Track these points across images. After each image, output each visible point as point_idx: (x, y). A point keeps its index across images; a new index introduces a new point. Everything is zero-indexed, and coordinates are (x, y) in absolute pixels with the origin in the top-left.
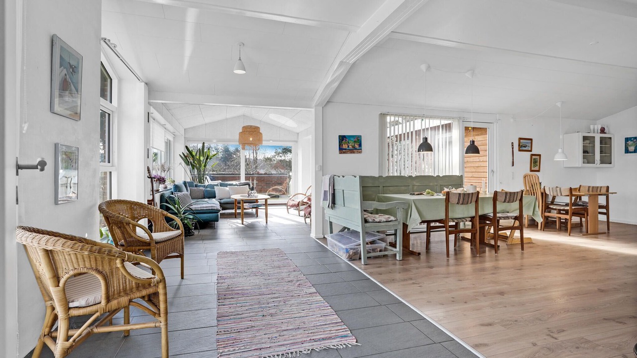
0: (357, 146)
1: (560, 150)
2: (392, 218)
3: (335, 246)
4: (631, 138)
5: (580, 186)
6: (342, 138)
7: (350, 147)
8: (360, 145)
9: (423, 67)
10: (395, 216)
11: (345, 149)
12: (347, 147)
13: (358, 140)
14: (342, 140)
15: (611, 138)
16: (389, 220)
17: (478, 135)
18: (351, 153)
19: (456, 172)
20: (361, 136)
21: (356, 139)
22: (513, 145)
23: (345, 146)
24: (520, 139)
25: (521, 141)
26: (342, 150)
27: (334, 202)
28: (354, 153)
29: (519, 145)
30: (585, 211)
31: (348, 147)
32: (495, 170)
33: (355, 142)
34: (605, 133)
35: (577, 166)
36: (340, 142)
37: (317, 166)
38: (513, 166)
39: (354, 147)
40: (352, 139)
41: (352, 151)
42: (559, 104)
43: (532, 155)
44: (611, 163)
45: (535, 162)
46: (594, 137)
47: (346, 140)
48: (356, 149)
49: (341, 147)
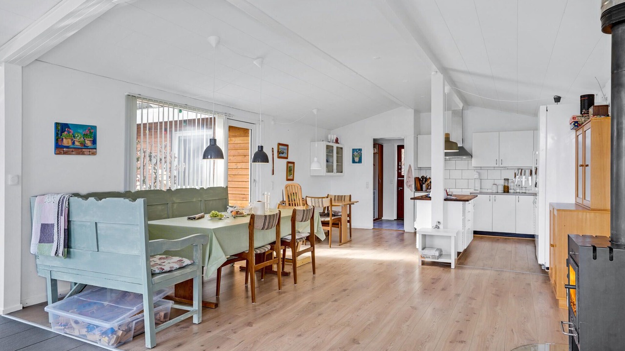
0: (88, 143)
1: (316, 159)
2: (187, 262)
3: (74, 325)
4: (356, 149)
5: (328, 195)
6: (61, 129)
7: (77, 143)
8: (94, 142)
9: (212, 40)
10: (190, 258)
11: (67, 147)
12: (70, 144)
13: (90, 133)
14: (63, 131)
15: (342, 148)
16: (184, 265)
17: (235, 136)
18: (78, 154)
19: (220, 183)
20: (95, 127)
21: (87, 132)
22: (273, 151)
23: (66, 142)
24: (279, 144)
25: (280, 147)
26: (60, 148)
27: (68, 245)
28: (83, 154)
29: (278, 152)
30: (339, 221)
31: (73, 143)
32: (257, 179)
33: (85, 135)
34: (338, 143)
35: (322, 175)
36: (57, 135)
37: (10, 176)
38: (273, 174)
39: (84, 145)
40: (81, 131)
41: (81, 150)
42: (315, 111)
43: (289, 163)
44: (342, 172)
45: (290, 171)
46: (333, 146)
47: (69, 132)
48: (87, 148)
49: (60, 143)
